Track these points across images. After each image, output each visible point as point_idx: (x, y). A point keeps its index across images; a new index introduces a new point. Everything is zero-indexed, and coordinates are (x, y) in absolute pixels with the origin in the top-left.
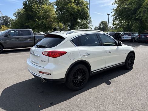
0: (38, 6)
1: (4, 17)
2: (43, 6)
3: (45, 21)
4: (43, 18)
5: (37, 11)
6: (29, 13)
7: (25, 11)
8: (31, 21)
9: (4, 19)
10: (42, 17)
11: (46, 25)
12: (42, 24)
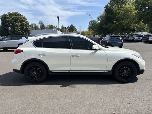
0: (118, 7)
1: (93, 21)
2: (124, 6)
3: (123, 22)
4: (123, 19)
5: (117, 12)
6: (109, 15)
7: (105, 14)
8: (110, 24)
9: (93, 23)
10: (121, 18)
11: (124, 26)
12: (121, 25)
